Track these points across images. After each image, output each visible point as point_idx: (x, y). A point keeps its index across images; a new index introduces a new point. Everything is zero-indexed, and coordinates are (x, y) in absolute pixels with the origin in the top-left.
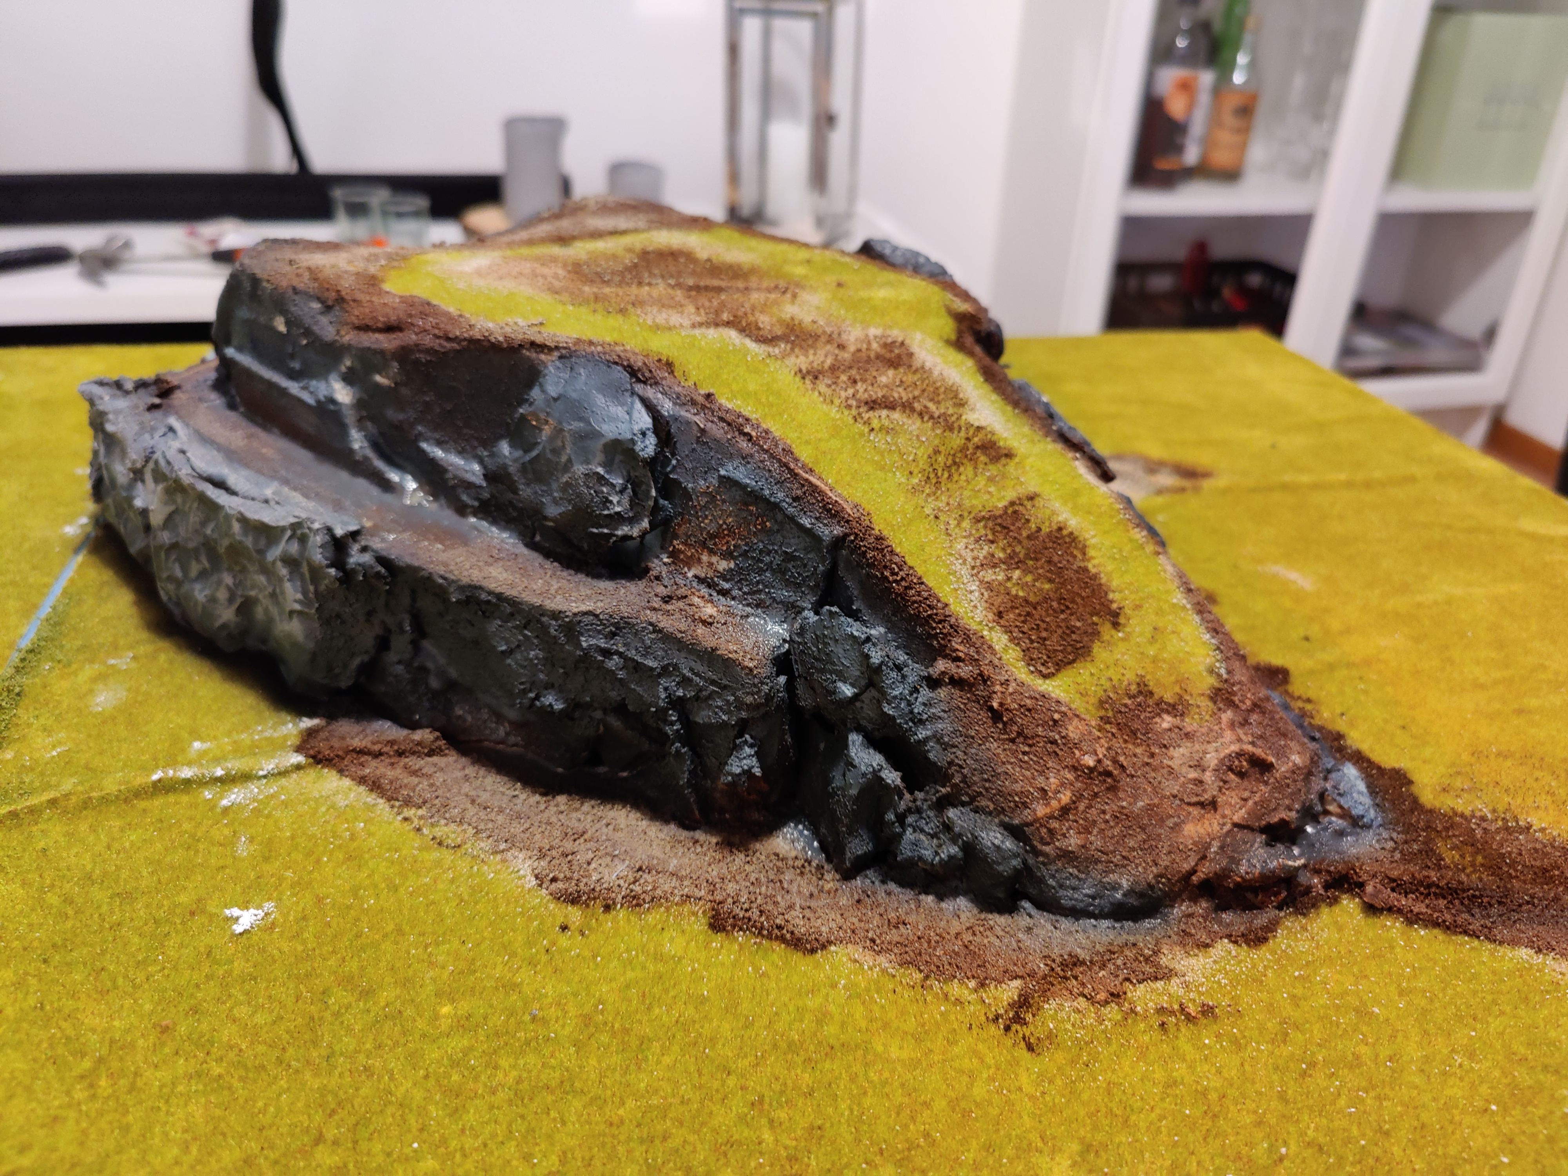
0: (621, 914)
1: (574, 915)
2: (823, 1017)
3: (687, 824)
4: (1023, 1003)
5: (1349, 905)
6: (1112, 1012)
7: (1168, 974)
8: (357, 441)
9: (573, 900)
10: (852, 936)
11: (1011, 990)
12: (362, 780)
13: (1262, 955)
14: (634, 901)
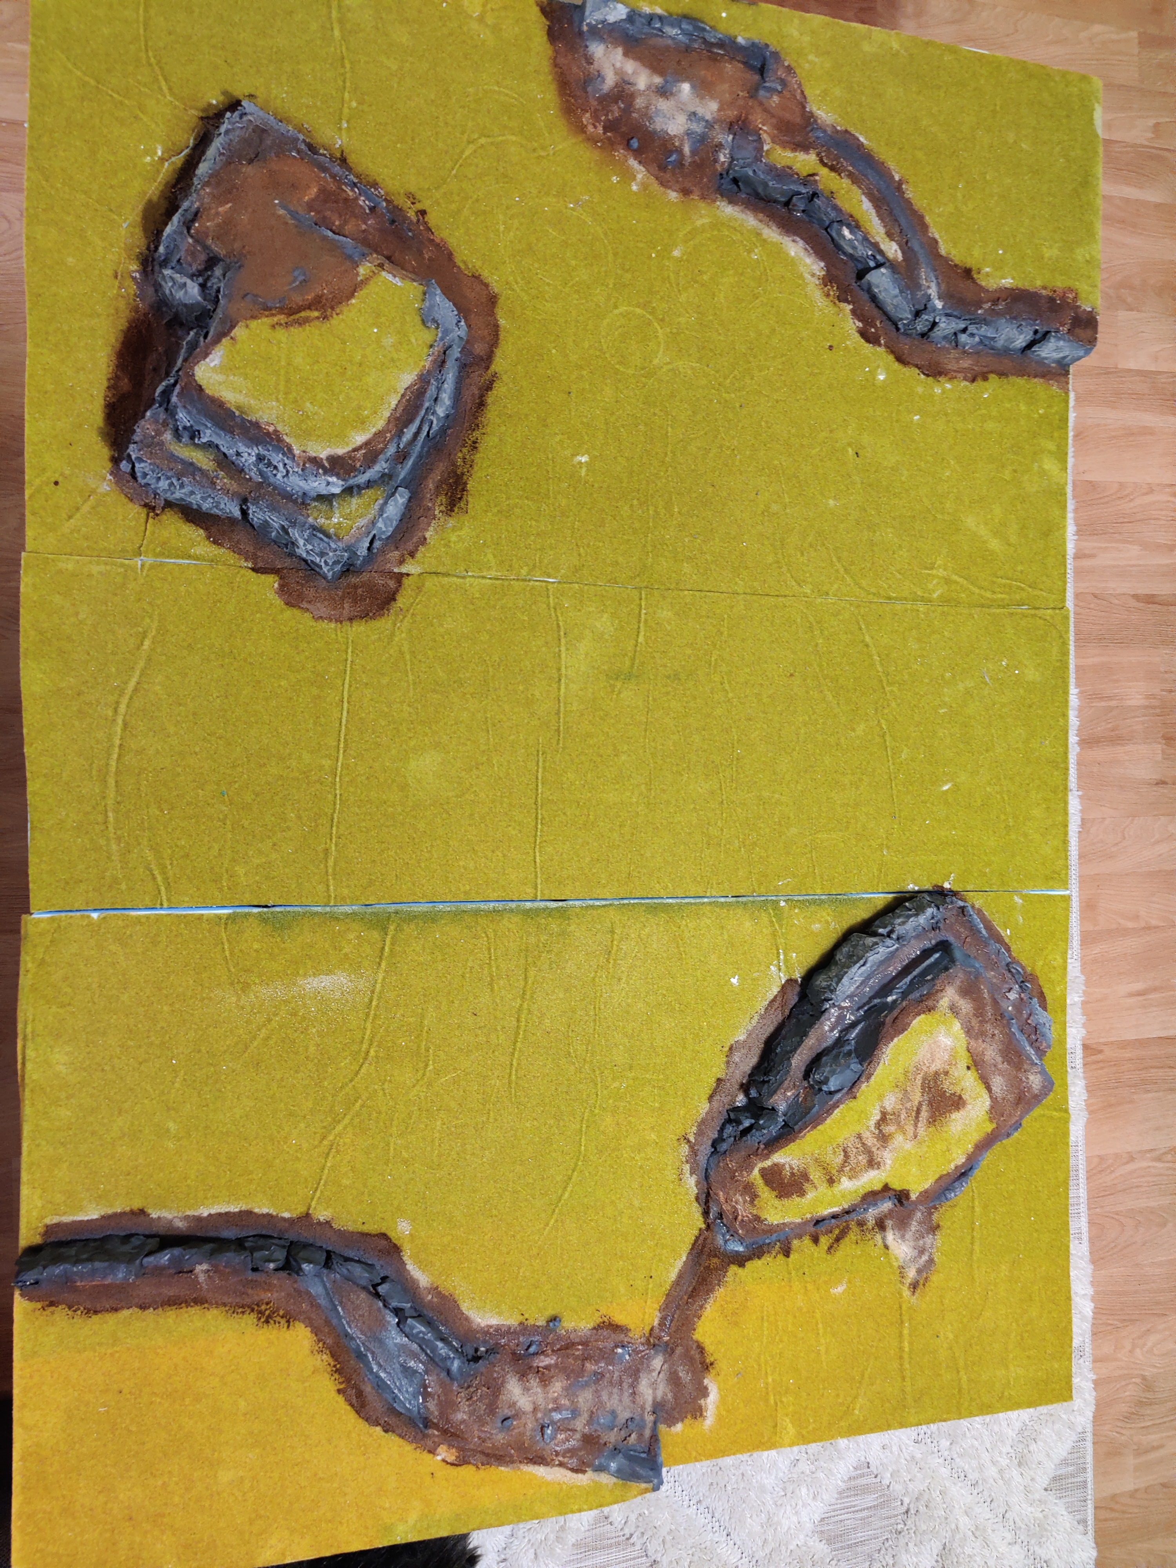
0: (725, 1059)
1: (726, 1049)
2: (692, 1099)
3: (750, 1075)
4: (689, 1141)
5: (703, 1226)
6: (684, 1159)
7: (691, 1174)
8: (877, 1001)
9: (731, 1048)
10: (711, 1109)
11: (692, 1139)
12: (776, 997)
13: (693, 1199)
14: (728, 1062)
